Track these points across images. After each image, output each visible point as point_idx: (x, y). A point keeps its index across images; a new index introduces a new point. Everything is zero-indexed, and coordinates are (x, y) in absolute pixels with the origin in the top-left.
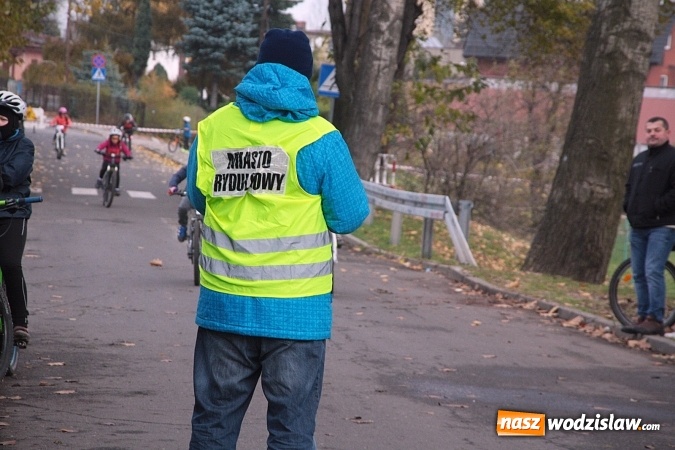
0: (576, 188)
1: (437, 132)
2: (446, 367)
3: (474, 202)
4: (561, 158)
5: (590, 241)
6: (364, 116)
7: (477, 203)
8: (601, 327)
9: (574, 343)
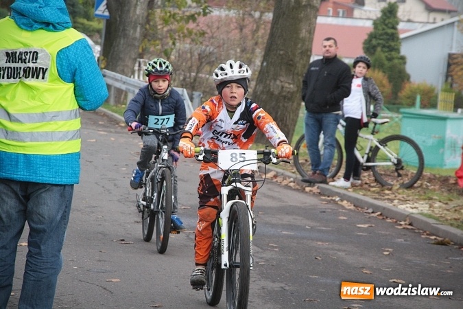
0: (272, 84)
1: (178, 44)
2: (183, 205)
3: (203, 93)
4: (262, 63)
5: (281, 121)
6: (127, 32)
7: (205, 94)
8: (287, 178)
9: (269, 189)
